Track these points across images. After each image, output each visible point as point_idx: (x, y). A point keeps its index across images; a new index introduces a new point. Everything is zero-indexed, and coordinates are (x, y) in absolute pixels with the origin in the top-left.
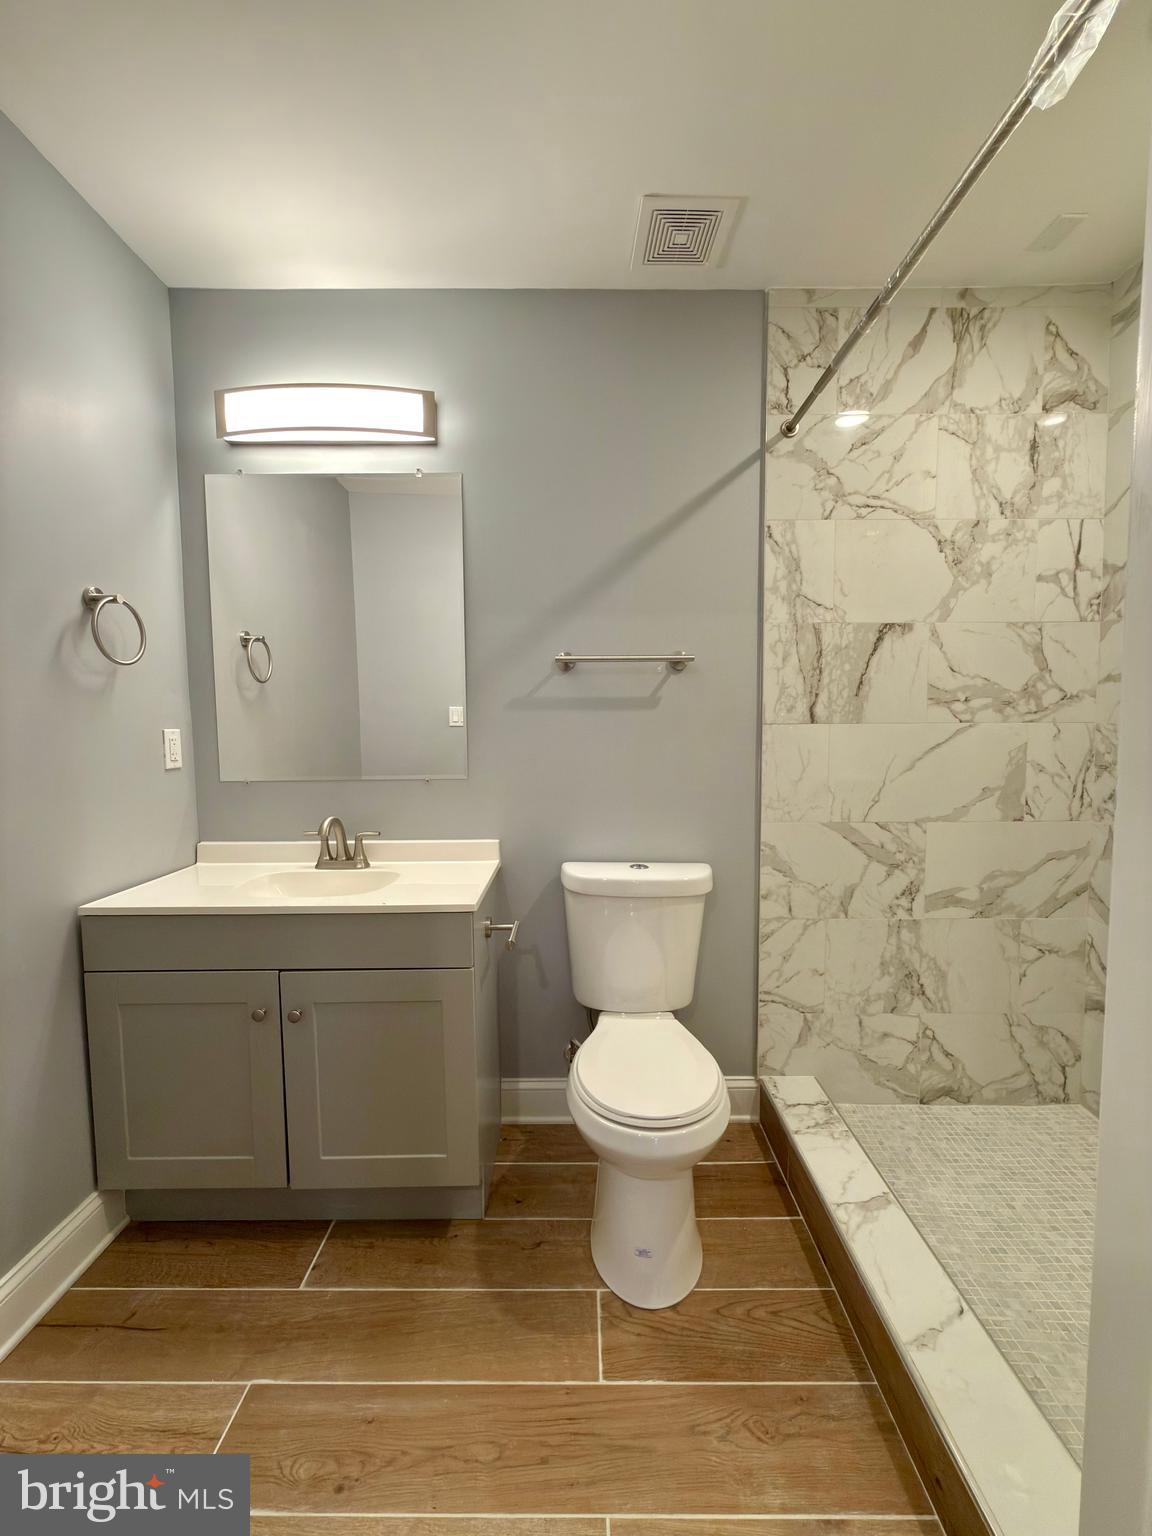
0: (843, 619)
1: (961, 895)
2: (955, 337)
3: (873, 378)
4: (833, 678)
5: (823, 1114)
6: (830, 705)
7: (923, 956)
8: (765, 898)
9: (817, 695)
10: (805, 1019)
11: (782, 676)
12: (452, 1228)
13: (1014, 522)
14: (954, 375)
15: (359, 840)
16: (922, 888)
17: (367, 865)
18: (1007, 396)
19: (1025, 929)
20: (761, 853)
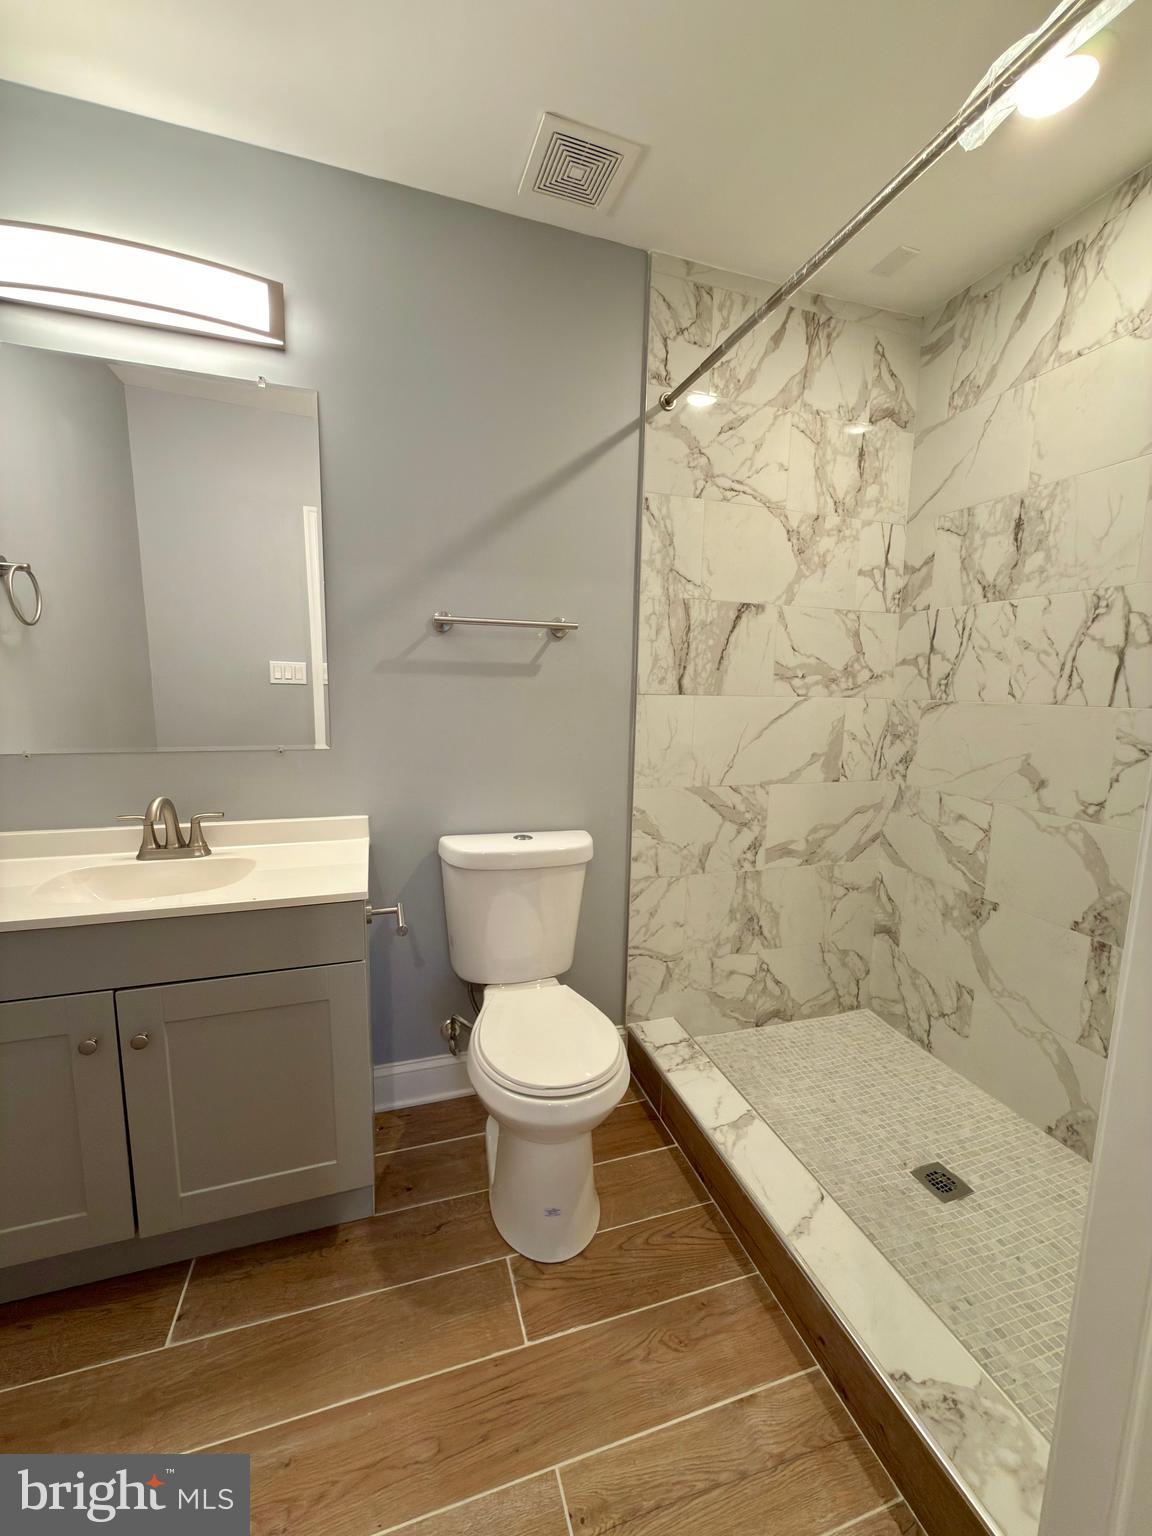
0: (709, 596)
1: (793, 847)
2: (807, 339)
3: (740, 365)
4: (699, 651)
5: (687, 1050)
6: (696, 678)
7: (762, 900)
8: (636, 860)
9: (685, 667)
10: (667, 966)
11: (654, 648)
12: (341, 1234)
13: (844, 521)
14: (805, 376)
15: (195, 823)
16: (763, 844)
17: (208, 852)
18: (844, 404)
19: (837, 872)
20: (634, 818)
